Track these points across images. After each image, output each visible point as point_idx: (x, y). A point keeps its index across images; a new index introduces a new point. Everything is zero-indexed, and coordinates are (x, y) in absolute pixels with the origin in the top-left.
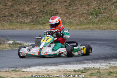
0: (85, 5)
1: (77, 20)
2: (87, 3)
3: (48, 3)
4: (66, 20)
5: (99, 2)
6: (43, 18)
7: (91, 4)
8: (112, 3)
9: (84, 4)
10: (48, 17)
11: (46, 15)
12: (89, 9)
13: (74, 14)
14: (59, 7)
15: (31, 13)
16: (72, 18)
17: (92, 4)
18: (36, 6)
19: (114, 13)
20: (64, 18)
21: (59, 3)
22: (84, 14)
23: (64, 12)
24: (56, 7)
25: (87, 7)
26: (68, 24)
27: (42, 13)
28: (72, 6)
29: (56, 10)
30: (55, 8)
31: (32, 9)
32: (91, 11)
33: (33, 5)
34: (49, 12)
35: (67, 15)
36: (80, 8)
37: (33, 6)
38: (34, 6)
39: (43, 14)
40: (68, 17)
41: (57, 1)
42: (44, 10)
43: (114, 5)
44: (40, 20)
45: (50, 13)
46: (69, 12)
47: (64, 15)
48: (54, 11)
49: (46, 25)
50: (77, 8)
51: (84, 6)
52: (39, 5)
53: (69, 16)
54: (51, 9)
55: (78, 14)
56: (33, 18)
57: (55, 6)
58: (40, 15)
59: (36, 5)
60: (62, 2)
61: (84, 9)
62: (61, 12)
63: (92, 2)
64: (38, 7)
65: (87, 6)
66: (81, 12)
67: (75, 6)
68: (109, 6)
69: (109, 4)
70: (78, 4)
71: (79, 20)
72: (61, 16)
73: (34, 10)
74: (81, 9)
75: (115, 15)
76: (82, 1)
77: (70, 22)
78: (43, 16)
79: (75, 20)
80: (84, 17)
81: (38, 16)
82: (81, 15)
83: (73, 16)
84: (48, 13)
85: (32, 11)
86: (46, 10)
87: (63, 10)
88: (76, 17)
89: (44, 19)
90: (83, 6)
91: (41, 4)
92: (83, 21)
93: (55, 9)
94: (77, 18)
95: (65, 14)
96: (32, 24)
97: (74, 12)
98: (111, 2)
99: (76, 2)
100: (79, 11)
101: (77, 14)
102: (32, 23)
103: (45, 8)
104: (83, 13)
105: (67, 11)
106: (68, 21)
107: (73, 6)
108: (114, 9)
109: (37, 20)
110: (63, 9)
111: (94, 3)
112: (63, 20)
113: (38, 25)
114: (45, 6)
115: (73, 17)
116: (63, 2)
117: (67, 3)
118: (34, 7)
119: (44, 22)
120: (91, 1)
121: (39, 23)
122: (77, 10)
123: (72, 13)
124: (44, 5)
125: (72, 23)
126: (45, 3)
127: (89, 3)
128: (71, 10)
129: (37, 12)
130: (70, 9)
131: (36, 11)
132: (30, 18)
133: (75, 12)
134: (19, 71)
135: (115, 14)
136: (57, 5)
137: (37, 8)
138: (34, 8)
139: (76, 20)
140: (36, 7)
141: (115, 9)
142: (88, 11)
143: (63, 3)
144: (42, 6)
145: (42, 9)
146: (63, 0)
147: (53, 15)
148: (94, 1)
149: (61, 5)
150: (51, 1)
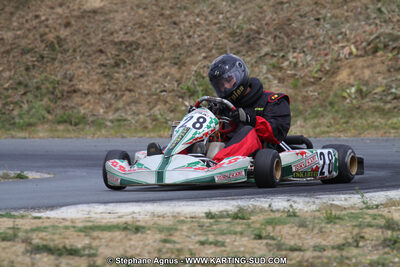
0: (167, 63)
1: (143, 114)
2: (174, 56)
3: (42, 57)
4: (104, 112)
6: (25, 107)
7: (188, 60)
8: (260, 57)
9: (166, 60)
10: (43, 103)
11: (36, 97)
12: (181, 78)
13: (133, 94)
14: (82, 70)
16: (124, 108)
17: (193, 58)
18: (1, 68)
20: (98, 107)
21: (78, 58)
22: (164, 93)
23: (97, 87)
24: (71, 69)
25: (174, 70)
26: (111, 128)
27: (22, 90)
28: (124, 68)
29: (71, 80)
30: (66, 73)
32: (189, 84)
34: (47, 88)
35: (109, 96)
36: (151, 72)
39: (25, 94)
40: (111, 105)
41: (74, 51)
42: (30, 79)
43: (266, 64)
44: (15, 113)
45: (51, 89)
46: (113, 87)
47: (97, 96)
48: (62, 84)
49: (38, 131)
50: (142, 73)
51: (165, 65)
52: (12, 64)
53: (113, 102)
54: (53, 77)
57: (67, 66)
58: (16, 98)
59: (0, 64)
60: (91, 52)
61: (165, 76)
62: (86, 86)
63: (193, 54)
64: (10, 70)
65: (176, 67)
66: (157, 86)
67: (135, 68)
69: (248, 59)
70: (145, 59)
71: (148, 114)
72: (89, 101)
74: (156, 77)
76: (160, 51)
77: (119, 120)
78: (28, 101)
79: (134, 113)
80: (166, 102)
81: (9, 100)
82: (156, 98)
83: (129, 100)
84: (44, 91)
86: (35, 80)
87: (92, 81)
88: (140, 103)
89: (30, 109)
90: (163, 67)
91: (18, 61)
92: (162, 115)
93: (66, 78)
94: (143, 108)
95: (99, 94)
97: (131, 88)
98: (256, 55)
99: (137, 53)
100: (149, 83)
101: (140, 94)
103: (33, 72)
104: (162, 91)
105: (107, 84)
106: (111, 118)
107: (129, 67)
108: (267, 78)
109: (4, 113)
110: (95, 77)
111: (200, 58)
112: (94, 115)
113: (9, 130)
114: (34, 66)
115: (129, 104)
116: (95, 52)
117: (106, 55)
119: (32, 120)
120: (188, 51)
121: (14, 124)
122: (142, 80)
123: (124, 88)
124: (29, 64)
125: (126, 123)
126: (33, 57)
127: (183, 57)
128: (121, 80)
129: (6, 85)
130: (117, 75)
131: (2, 85)
133: (135, 86)
136: (72, 63)
137: (6, 74)
139: (138, 115)
141: (269, 76)
142: (179, 82)
143: (94, 56)
144: (22, 69)
145: (21, 75)
146: (94, 48)
147: (59, 95)
148: (199, 49)
149: (87, 63)
150: (54, 50)
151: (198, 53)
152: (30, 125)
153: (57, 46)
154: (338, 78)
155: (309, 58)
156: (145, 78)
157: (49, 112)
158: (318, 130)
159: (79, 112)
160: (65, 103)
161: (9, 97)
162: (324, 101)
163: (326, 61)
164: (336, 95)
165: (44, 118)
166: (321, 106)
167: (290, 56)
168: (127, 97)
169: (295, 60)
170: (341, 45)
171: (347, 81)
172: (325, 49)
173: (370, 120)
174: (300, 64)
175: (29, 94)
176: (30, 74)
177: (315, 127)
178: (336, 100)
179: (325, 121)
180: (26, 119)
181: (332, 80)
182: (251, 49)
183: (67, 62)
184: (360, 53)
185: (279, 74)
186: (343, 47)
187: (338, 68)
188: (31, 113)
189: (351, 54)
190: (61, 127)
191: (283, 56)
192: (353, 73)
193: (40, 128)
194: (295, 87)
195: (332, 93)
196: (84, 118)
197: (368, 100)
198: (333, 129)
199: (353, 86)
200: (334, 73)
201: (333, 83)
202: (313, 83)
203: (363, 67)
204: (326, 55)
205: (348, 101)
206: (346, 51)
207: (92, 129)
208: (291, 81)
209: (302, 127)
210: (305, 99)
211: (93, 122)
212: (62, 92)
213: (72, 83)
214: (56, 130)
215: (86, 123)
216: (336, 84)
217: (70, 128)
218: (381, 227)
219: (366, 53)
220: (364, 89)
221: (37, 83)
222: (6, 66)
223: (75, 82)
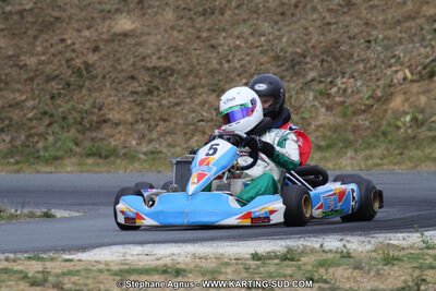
0: (205, 90)
1: (179, 145)
2: (212, 82)
3: (69, 85)
4: (137, 144)
6: (51, 139)
7: (227, 87)
8: (306, 83)
9: (203, 87)
10: (70, 134)
11: (63, 127)
13: (167, 124)
14: (112, 98)
15: (7, 122)
16: (158, 139)
17: (233, 84)
18: (24, 98)
19: (311, 117)
20: (130, 139)
21: (108, 85)
22: (202, 123)
23: (129, 117)
24: (100, 97)
25: (212, 98)
26: (145, 161)
27: (47, 121)
28: (158, 95)
29: (100, 109)
30: (94, 102)
31: (10, 106)
33: (13, 91)
34: (74, 118)
35: (142, 126)
36: (188, 100)
37: (11, 96)
38: (17, 95)
39: (50, 125)
40: (143, 136)
41: (104, 77)
42: (55, 108)
43: (313, 91)
44: (40, 145)
45: (79, 120)
46: (147, 116)
47: (129, 126)
48: (92, 113)
49: (65, 165)
50: (178, 101)
51: (203, 93)
52: (37, 92)
53: (146, 132)
54: (81, 106)
55: (181, 122)
56: (13, 139)
57: (94, 95)
58: (41, 129)
59: (23, 93)
60: (121, 79)
61: (203, 104)
62: (117, 116)
63: (232, 80)
64: (34, 99)
65: (215, 94)
66: (194, 115)
67: (170, 96)
68: (293, 93)
69: (293, 85)
70: (180, 86)
71: (185, 146)
72: (120, 132)
73: (17, 112)
74: (193, 106)
75: (318, 127)
76: (196, 77)
77: (152, 153)
78: (53, 133)
79: (169, 145)
80: (204, 133)
81: (33, 131)
82: (193, 129)
83: (164, 130)
84: (71, 121)
85: (10, 114)
86: (61, 110)
87: (123, 110)
88: (175, 134)
89: (56, 141)
90: (200, 95)
91: (43, 89)
93: (95, 107)
94: (180, 139)
95: (131, 124)
96: (12, 160)
97: (167, 117)
98: (302, 80)
99: (172, 79)
100: (185, 111)
101: (176, 124)
102: (12, 157)
103: (58, 101)
104: (199, 121)
105: (140, 113)
106: (145, 150)
107: (163, 95)
108: (313, 106)
109: (28, 146)
112: (125, 147)
113: (34, 164)
114: (59, 94)
115: (163, 135)
116: (126, 79)
117: (139, 82)
118: (19, 99)
119: (58, 153)
120: (227, 77)
121: (39, 157)
122: (178, 108)
123: (157, 118)
124: (55, 92)
125: (160, 155)
126: (58, 84)
127: (221, 83)
129: (30, 115)
130: (150, 104)
131: (25, 115)
132: (4, 141)
133: (170, 115)
135: (317, 123)
136: (101, 91)
137: (30, 103)
138: (17, 104)
139: (174, 147)
140: (26, 99)
141: (316, 103)
143: (125, 83)
144: (47, 97)
145: (47, 105)
146: (124, 74)
147: (88, 126)
148: (239, 75)
149: (118, 91)
150: (81, 76)
151: (238, 78)
152: (56, 158)
153: (84, 72)
154: (391, 106)
155: (359, 83)
156: (182, 107)
157: (76, 144)
158: (370, 162)
159: (109, 144)
160: (94, 135)
161: (31, 128)
162: (376, 130)
163: (378, 87)
164: (389, 124)
165: (71, 150)
166: (374, 136)
167: (339, 81)
168: (162, 127)
169: (344, 86)
170: (394, 69)
171: (401, 109)
172: (376, 74)
173: (427, 151)
174: (350, 90)
175: (55, 125)
176: (56, 103)
177: (366, 159)
178: (389, 129)
179: (377, 152)
180: (52, 152)
181: (385, 107)
182: (296, 74)
183: (96, 90)
184: (415, 77)
185: (327, 101)
186: (397, 72)
187: (392, 94)
188: (57, 145)
189: (405, 79)
190: (90, 161)
191: (331, 82)
192: (407, 100)
193: (67, 162)
194: (345, 115)
195: (384, 122)
196: (115, 150)
197: (424, 129)
198: (386, 161)
199: (407, 114)
200: (386, 100)
201: (386, 111)
202: (364, 111)
203: (418, 93)
204: (378, 80)
205: (402, 130)
206: (400, 76)
207: (124, 163)
208: (340, 108)
209: (352, 159)
210: (356, 129)
211: (125, 155)
212: (90, 122)
213: (101, 112)
214: (86, 164)
215: (117, 156)
216: (390, 112)
217: (100, 161)
219: (422, 78)
220: (420, 117)
221: (64, 112)
222: (29, 95)
223: (105, 111)
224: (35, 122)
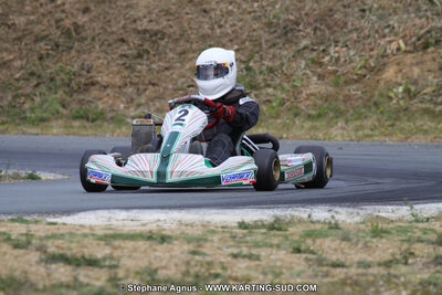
0: (196, 55)
2: (203, 47)
3: (58, 46)
4: (125, 108)
5: (251, 47)
6: (37, 99)
8: (299, 51)
9: (194, 52)
10: (58, 96)
11: (50, 89)
13: (157, 88)
14: (101, 61)
16: (147, 104)
18: (11, 57)
19: (302, 86)
20: (118, 102)
21: (97, 47)
22: (191, 89)
23: (117, 80)
24: (89, 59)
27: (34, 81)
28: (147, 59)
29: (88, 72)
30: (83, 64)
33: (1, 51)
34: (62, 80)
35: (130, 90)
36: (178, 65)
38: (5, 54)
39: (37, 85)
40: (132, 100)
41: (93, 39)
42: (43, 69)
43: (305, 59)
44: (27, 106)
45: (67, 81)
46: (137, 80)
47: (117, 90)
48: (80, 75)
49: (52, 127)
50: (167, 65)
51: (193, 57)
52: (24, 52)
53: (135, 97)
54: (69, 67)
55: (170, 86)
57: (85, 56)
58: (28, 90)
59: (11, 52)
60: (111, 41)
62: (105, 79)
63: (224, 46)
64: (21, 59)
66: (183, 80)
67: (160, 60)
68: (285, 61)
69: (285, 53)
70: (171, 50)
72: (108, 95)
73: (4, 72)
74: (183, 71)
75: (309, 96)
76: (188, 41)
78: (40, 94)
79: (158, 110)
81: (20, 92)
82: (183, 93)
83: (154, 95)
84: (59, 83)
86: (49, 71)
87: (112, 73)
89: (43, 102)
90: (191, 59)
91: (31, 49)
93: (83, 69)
95: (120, 87)
97: (155, 81)
98: (295, 48)
99: (163, 43)
100: (174, 76)
101: (165, 88)
103: (47, 62)
104: (189, 86)
105: (129, 77)
106: (132, 114)
107: (153, 58)
108: (305, 74)
109: (14, 107)
110: (115, 69)
112: (113, 111)
113: (20, 125)
114: (48, 54)
115: (152, 99)
116: (116, 42)
117: (128, 45)
118: (6, 59)
119: (45, 115)
120: (219, 42)
121: (25, 118)
122: (167, 73)
123: (147, 82)
124: (43, 52)
126: (47, 45)
128: (144, 73)
129: (17, 76)
130: (139, 67)
131: (12, 75)
133: (159, 79)
134: (36, 222)
135: (308, 92)
136: (90, 53)
137: (18, 63)
138: (5, 63)
139: (162, 112)
140: (12, 60)
141: (308, 72)
143: (115, 46)
144: (35, 58)
145: (34, 65)
146: (115, 37)
147: (76, 88)
148: (231, 41)
149: (107, 53)
150: (70, 37)
151: (229, 44)
152: (43, 120)
153: (74, 34)
154: (384, 76)
155: (352, 53)
156: (171, 71)
157: (64, 106)
158: (360, 133)
159: (96, 107)
160: (82, 97)
161: (20, 88)
162: (368, 100)
163: (371, 57)
164: (381, 95)
165: (58, 112)
166: (365, 106)
167: (332, 50)
168: (151, 91)
169: (336, 55)
170: (388, 39)
171: (394, 80)
172: (370, 44)
173: (419, 123)
174: (342, 60)
175: (42, 85)
176: (44, 64)
177: (357, 130)
178: (381, 100)
179: (368, 123)
180: (38, 113)
181: (377, 78)
182: (289, 41)
183: (84, 52)
184: (408, 48)
185: (319, 70)
186: (391, 42)
187: (385, 65)
188: (44, 106)
189: (399, 49)
190: (77, 123)
191: (324, 50)
192: (401, 71)
193: (54, 123)
194: (337, 85)
195: (377, 93)
196: (102, 113)
197: (415, 101)
198: (377, 132)
199: (400, 85)
200: (379, 70)
201: (378, 81)
202: (356, 81)
203: (412, 64)
204: (372, 50)
205: (394, 101)
206: (394, 46)
207: (111, 126)
208: (332, 77)
209: (343, 128)
210: (347, 99)
211: (112, 118)
212: (78, 84)
213: (90, 75)
214: (72, 127)
215: (105, 120)
216: (382, 83)
217: (88, 124)
218: (433, 243)
219: (416, 49)
220: (413, 88)
221: (51, 73)
222: (17, 54)
223: (93, 73)
224: (22, 82)
